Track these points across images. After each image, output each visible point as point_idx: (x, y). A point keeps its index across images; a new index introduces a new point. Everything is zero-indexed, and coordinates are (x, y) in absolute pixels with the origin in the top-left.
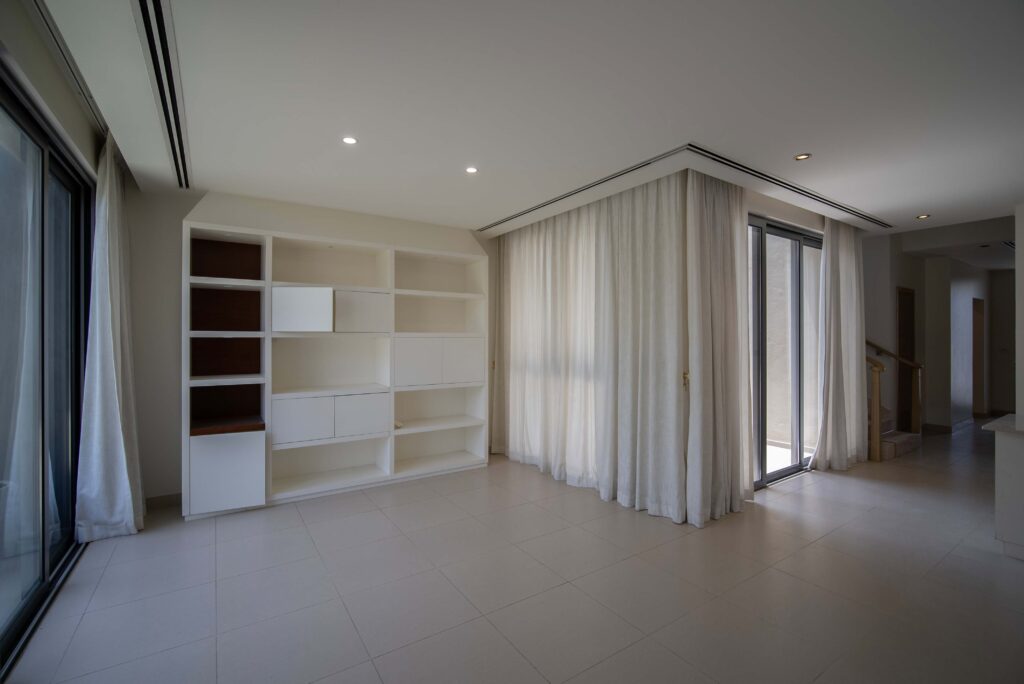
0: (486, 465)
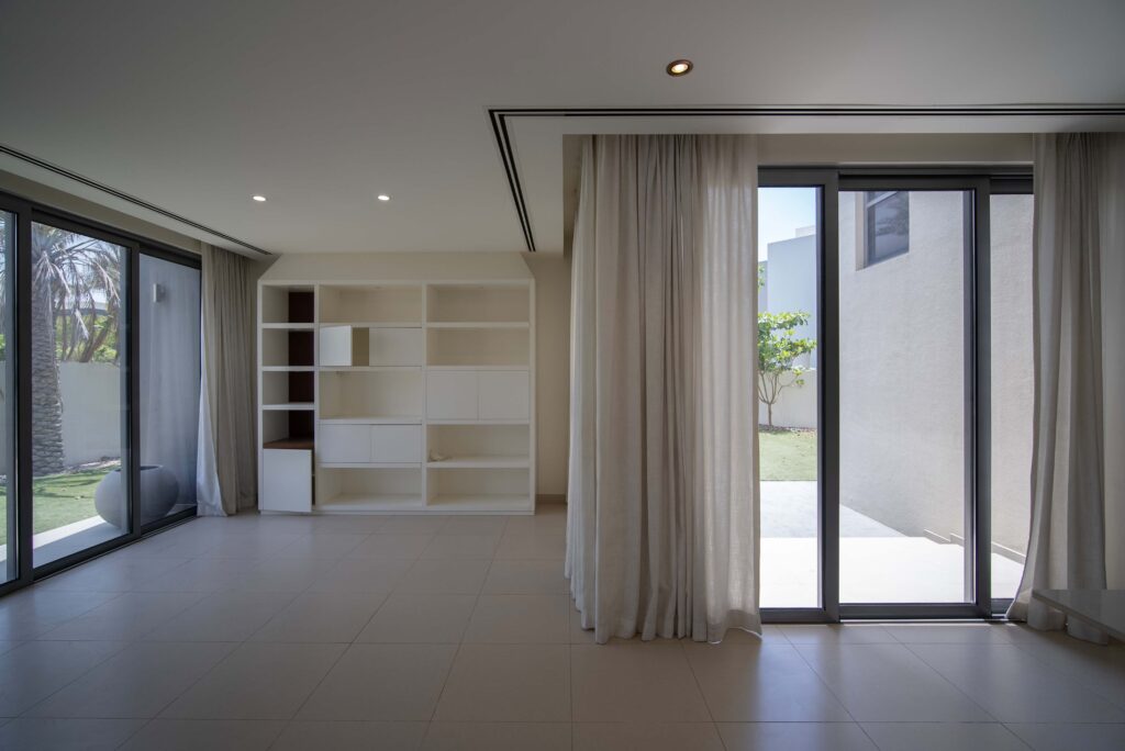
0: (532, 514)
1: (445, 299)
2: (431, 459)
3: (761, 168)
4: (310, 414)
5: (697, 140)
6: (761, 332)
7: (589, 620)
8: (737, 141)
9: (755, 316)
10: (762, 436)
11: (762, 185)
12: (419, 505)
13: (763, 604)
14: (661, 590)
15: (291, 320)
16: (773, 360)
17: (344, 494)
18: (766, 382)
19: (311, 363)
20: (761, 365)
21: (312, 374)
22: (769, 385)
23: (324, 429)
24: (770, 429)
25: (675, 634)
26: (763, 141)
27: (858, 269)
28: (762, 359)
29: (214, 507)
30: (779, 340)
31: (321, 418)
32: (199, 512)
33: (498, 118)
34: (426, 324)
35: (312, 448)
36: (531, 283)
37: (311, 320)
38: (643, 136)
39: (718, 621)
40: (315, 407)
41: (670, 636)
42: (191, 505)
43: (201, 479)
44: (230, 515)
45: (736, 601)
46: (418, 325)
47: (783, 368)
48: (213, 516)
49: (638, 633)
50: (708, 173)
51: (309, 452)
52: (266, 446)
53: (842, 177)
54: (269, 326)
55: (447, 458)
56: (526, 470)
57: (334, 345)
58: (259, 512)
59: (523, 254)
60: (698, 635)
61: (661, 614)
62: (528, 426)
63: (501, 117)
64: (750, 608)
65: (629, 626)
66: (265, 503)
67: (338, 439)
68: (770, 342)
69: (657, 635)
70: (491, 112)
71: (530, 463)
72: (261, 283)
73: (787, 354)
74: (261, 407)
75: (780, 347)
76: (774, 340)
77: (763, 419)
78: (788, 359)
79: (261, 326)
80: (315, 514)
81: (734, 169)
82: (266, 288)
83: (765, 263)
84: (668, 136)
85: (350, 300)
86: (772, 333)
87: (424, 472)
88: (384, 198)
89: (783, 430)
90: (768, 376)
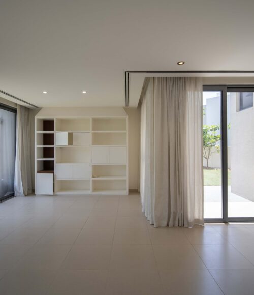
1: (97, 123)
2: (93, 177)
3: (203, 86)
4: (53, 161)
5: (184, 78)
6: (204, 132)
7: (153, 222)
8: (196, 79)
9: (202, 127)
10: (205, 171)
11: (204, 91)
12: (90, 192)
13: (205, 217)
14: (174, 212)
15: (44, 130)
16: (209, 143)
17: (62, 189)
18: (206, 151)
19: (53, 144)
20: (204, 144)
21: (53, 148)
22: (207, 152)
23: (57, 167)
24: (207, 168)
25: (179, 226)
26: (204, 78)
27: (237, 112)
28: (205, 142)
29: (20, 193)
30: (210, 135)
31: (57, 163)
32: (15, 195)
33: (127, 74)
34: (91, 131)
35: (53, 173)
36: (127, 117)
37: (53, 130)
38: (168, 77)
39: (191, 221)
40: (54, 159)
41: (177, 225)
42: (12, 193)
43: (16, 183)
44: (26, 196)
45: (197, 217)
46: (89, 131)
47: (212, 146)
48: (20, 196)
49: (168, 225)
50: (188, 87)
51: (52, 174)
52: (38, 172)
53: (228, 88)
54: (38, 132)
55: (98, 176)
56: (126, 180)
57: (61, 139)
58: (35, 195)
59: (124, 108)
60: (185, 226)
61: (174, 220)
62: (126, 166)
63: (128, 74)
64: (201, 218)
65: (165, 223)
66: (37, 192)
67: (62, 170)
68: (207, 136)
69: (174, 226)
70: (126, 72)
71: (127, 178)
72: (36, 117)
73: (214, 140)
74: (36, 159)
75: (211, 138)
76: (209, 135)
77: (205, 165)
78: (214, 142)
79: (36, 132)
80: (54, 195)
81: (196, 86)
82: (38, 119)
83: (205, 106)
84: (176, 77)
85: (65, 123)
86: (208, 132)
87: (91, 181)
88: (84, 92)
89: (212, 169)
90: (207, 148)
